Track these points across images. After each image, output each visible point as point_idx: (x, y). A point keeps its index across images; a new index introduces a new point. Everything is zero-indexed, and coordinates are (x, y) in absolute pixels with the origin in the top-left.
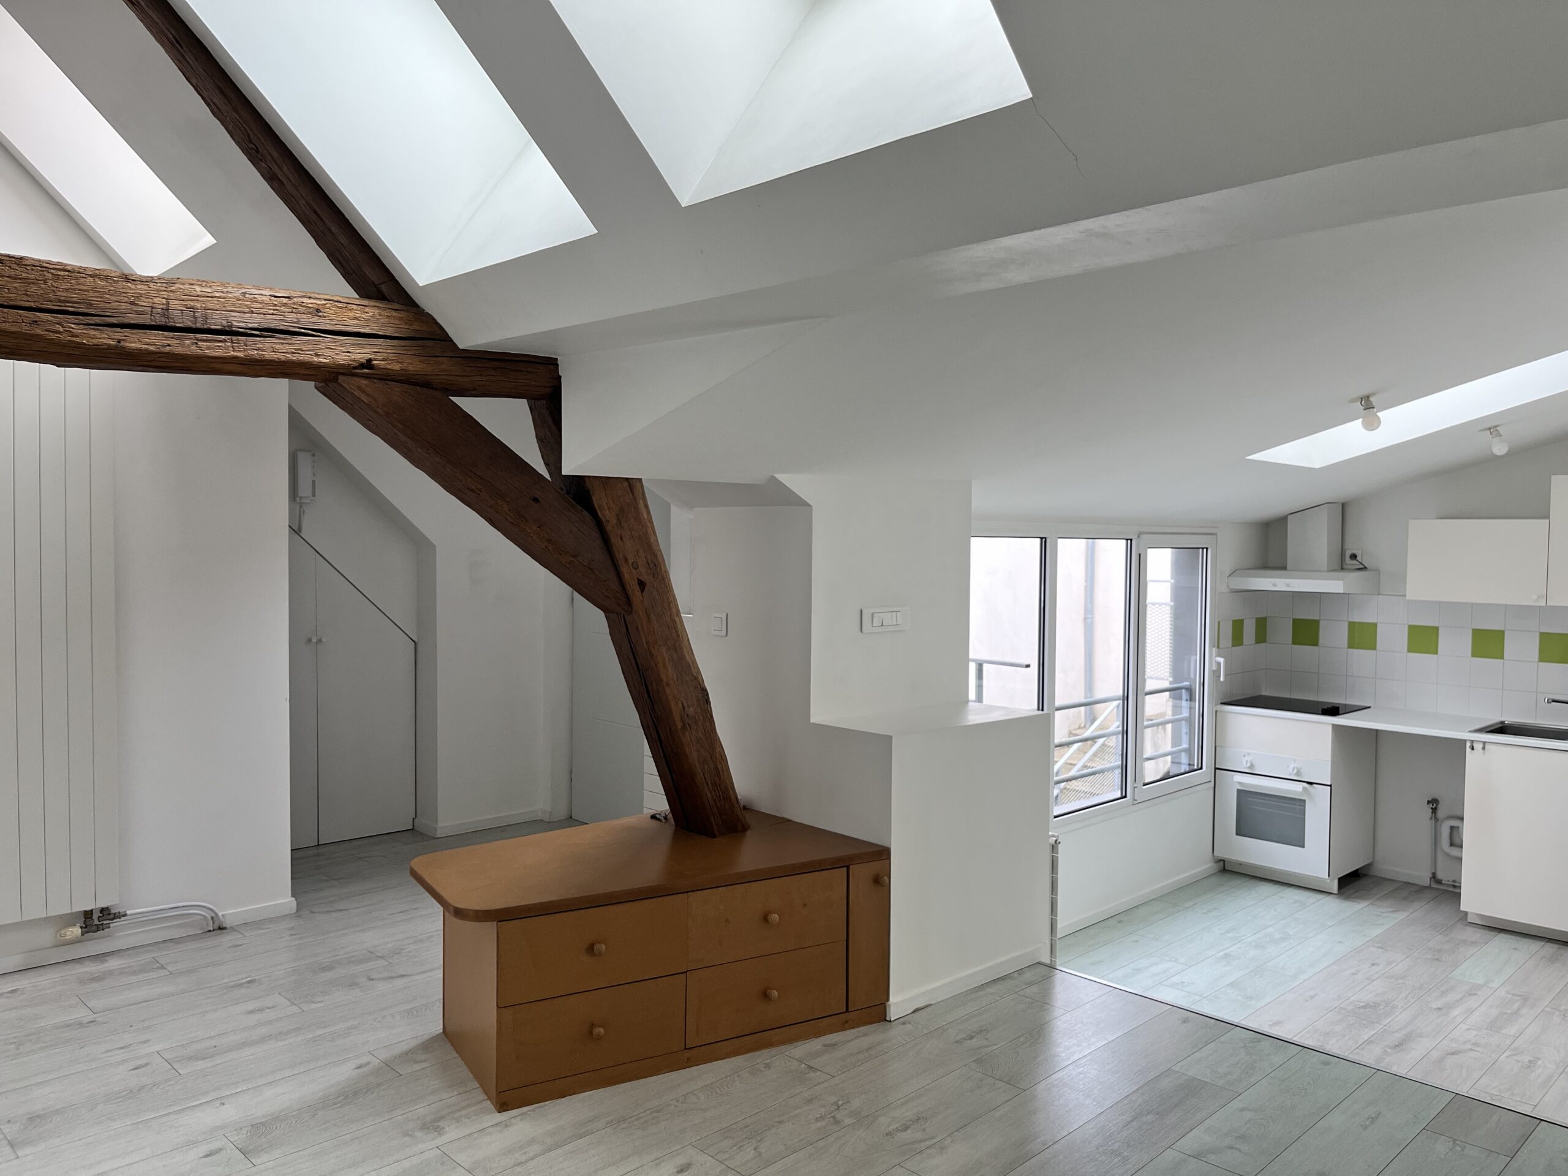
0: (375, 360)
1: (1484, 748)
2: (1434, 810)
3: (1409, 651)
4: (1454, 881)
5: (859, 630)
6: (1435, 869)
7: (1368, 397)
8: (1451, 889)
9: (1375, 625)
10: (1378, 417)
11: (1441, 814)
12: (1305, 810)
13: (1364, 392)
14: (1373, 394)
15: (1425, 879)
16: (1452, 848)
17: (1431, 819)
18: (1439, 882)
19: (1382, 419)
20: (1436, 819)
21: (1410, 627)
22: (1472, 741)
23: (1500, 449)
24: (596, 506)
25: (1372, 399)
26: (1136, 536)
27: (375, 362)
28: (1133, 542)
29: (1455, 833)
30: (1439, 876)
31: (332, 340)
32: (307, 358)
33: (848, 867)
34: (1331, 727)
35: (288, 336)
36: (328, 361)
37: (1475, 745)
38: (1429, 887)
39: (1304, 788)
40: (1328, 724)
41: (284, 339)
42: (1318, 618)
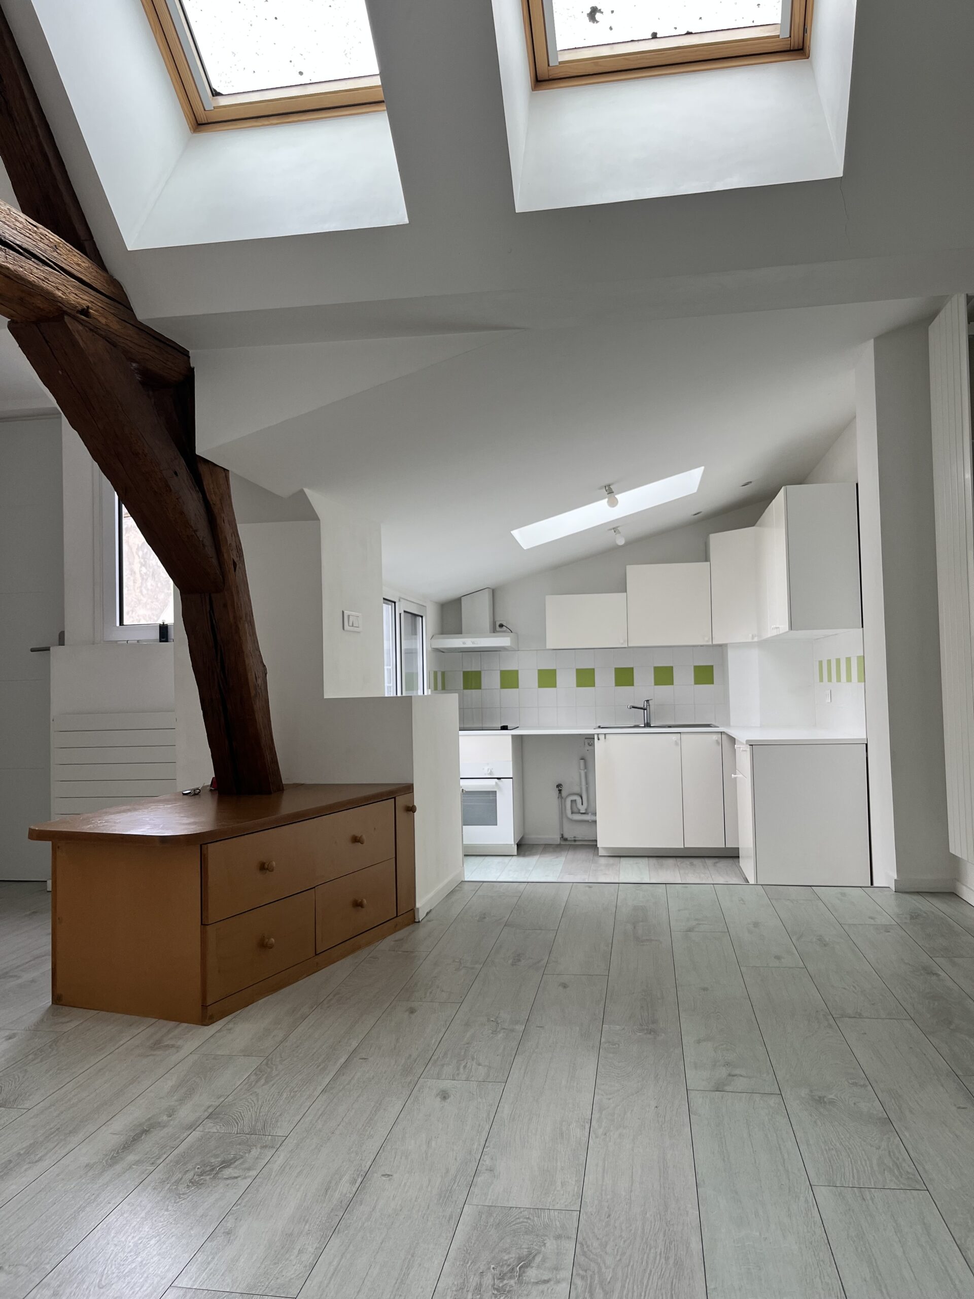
0: (92, 309)
1: (605, 738)
2: (560, 791)
3: (539, 687)
4: (575, 837)
5: (342, 628)
6: (563, 831)
7: (610, 485)
8: (573, 843)
9: (517, 671)
10: (616, 498)
11: (564, 793)
12: (496, 799)
13: (607, 482)
14: (612, 484)
15: (556, 838)
16: (573, 814)
17: (558, 798)
18: (566, 840)
19: (618, 500)
20: (562, 798)
21: (539, 670)
22: (598, 734)
23: (621, 542)
24: (206, 488)
25: (611, 487)
26: (398, 600)
27: (91, 311)
28: (397, 604)
29: (574, 805)
30: (566, 836)
31: (66, 278)
32: (50, 288)
33: (395, 798)
34: (510, 737)
35: (41, 264)
36: (64, 297)
37: (600, 737)
38: (560, 845)
39: (496, 783)
40: (509, 735)
41: (37, 264)
42: (480, 670)
